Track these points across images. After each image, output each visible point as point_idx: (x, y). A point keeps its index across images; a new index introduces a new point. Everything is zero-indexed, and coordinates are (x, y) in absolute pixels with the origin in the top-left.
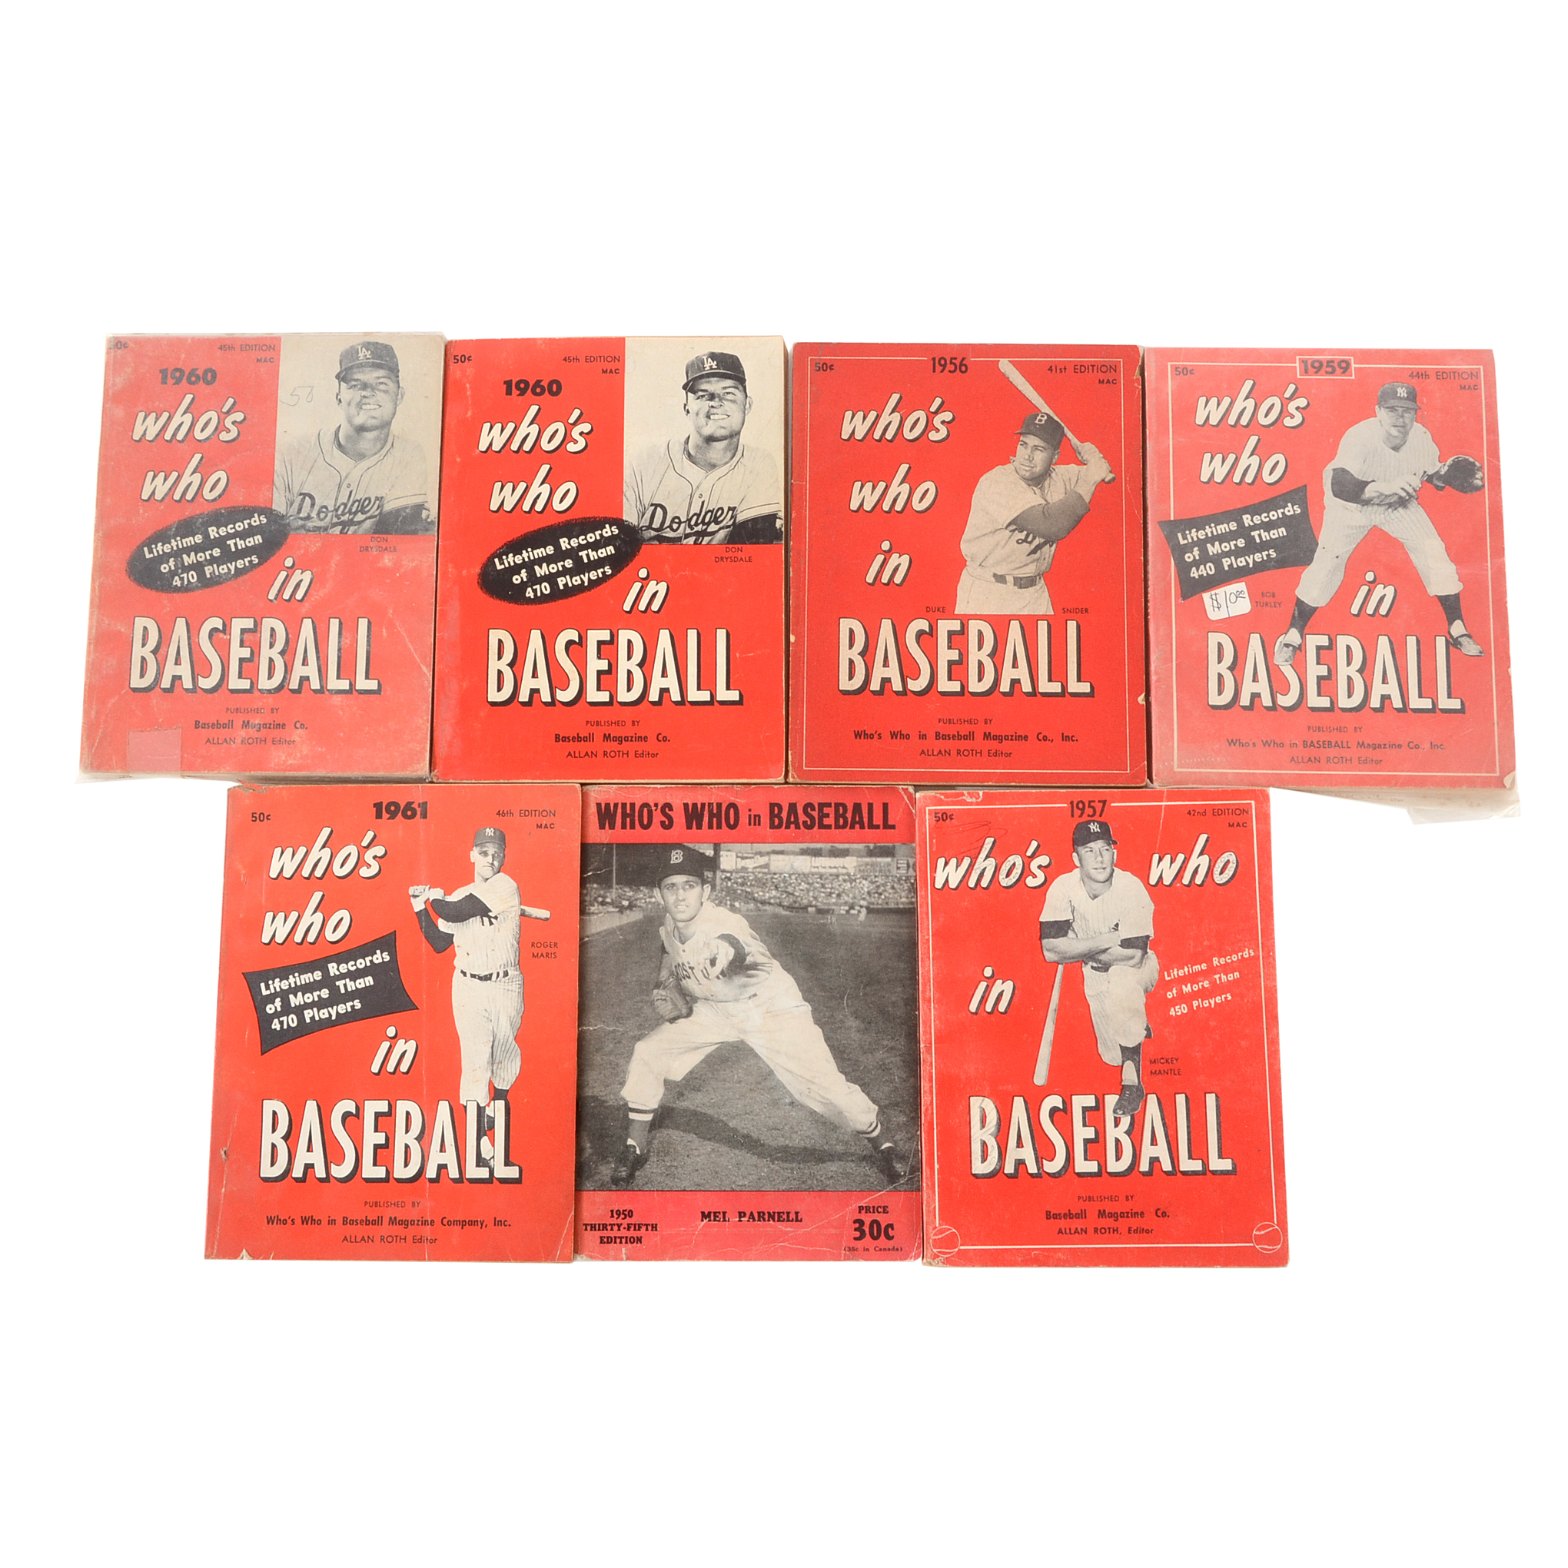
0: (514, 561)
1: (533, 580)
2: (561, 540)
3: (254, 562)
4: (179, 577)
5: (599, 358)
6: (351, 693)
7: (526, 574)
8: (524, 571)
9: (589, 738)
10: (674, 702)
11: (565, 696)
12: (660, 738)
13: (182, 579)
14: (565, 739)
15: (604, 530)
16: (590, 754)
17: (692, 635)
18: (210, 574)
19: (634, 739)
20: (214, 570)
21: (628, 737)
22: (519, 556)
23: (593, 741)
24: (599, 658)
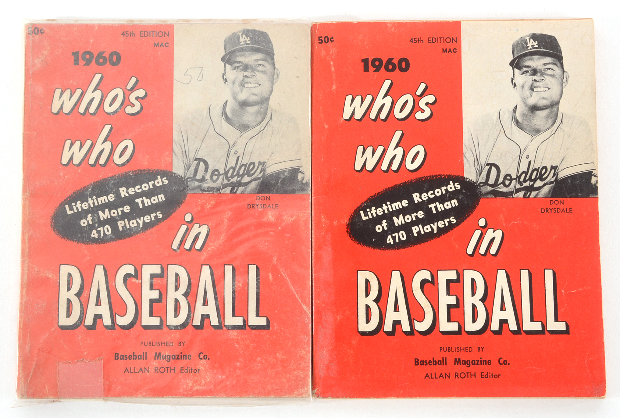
0: (376, 213)
1: (393, 229)
2: (414, 195)
3: (159, 217)
4: (97, 230)
5: (439, 39)
6: (245, 329)
7: (386, 224)
8: (384, 221)
9: (443, 362)
10: (512, 331)
11: (422, 326)
12: (502, 361)
13: (99, 232)
14: (423, 363)
15: (449, 186)
16: (444, 376)
17: (525, 274)
18: (122, 227)
19: (479, 363)
20: (125, 224)
21: (474, 361)
22: (380, 209)
23: (446, 365)
24: (448, 294)
